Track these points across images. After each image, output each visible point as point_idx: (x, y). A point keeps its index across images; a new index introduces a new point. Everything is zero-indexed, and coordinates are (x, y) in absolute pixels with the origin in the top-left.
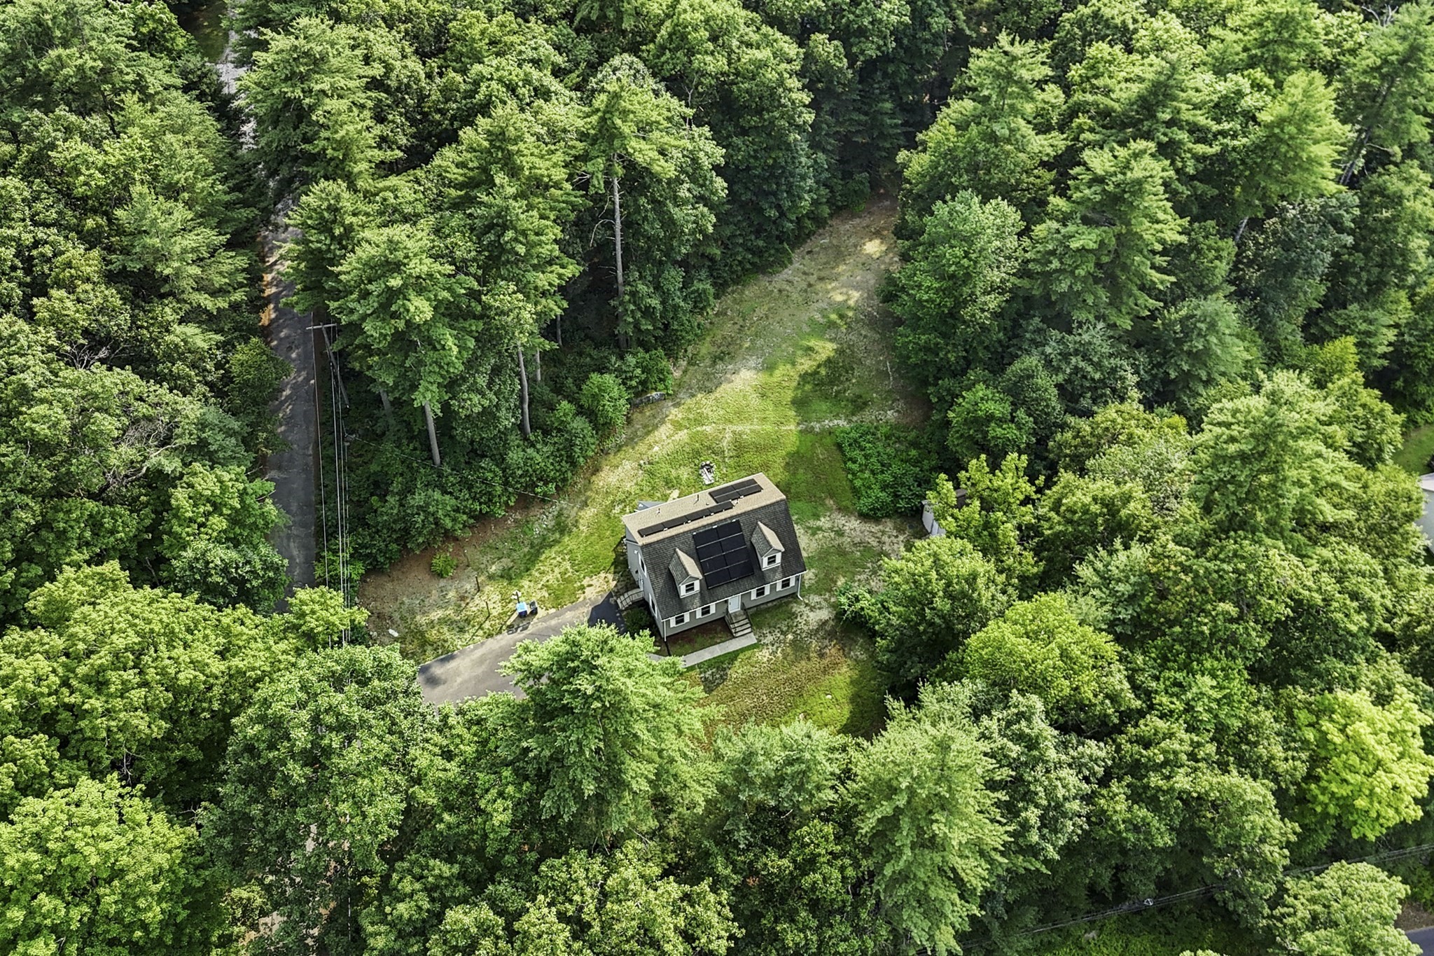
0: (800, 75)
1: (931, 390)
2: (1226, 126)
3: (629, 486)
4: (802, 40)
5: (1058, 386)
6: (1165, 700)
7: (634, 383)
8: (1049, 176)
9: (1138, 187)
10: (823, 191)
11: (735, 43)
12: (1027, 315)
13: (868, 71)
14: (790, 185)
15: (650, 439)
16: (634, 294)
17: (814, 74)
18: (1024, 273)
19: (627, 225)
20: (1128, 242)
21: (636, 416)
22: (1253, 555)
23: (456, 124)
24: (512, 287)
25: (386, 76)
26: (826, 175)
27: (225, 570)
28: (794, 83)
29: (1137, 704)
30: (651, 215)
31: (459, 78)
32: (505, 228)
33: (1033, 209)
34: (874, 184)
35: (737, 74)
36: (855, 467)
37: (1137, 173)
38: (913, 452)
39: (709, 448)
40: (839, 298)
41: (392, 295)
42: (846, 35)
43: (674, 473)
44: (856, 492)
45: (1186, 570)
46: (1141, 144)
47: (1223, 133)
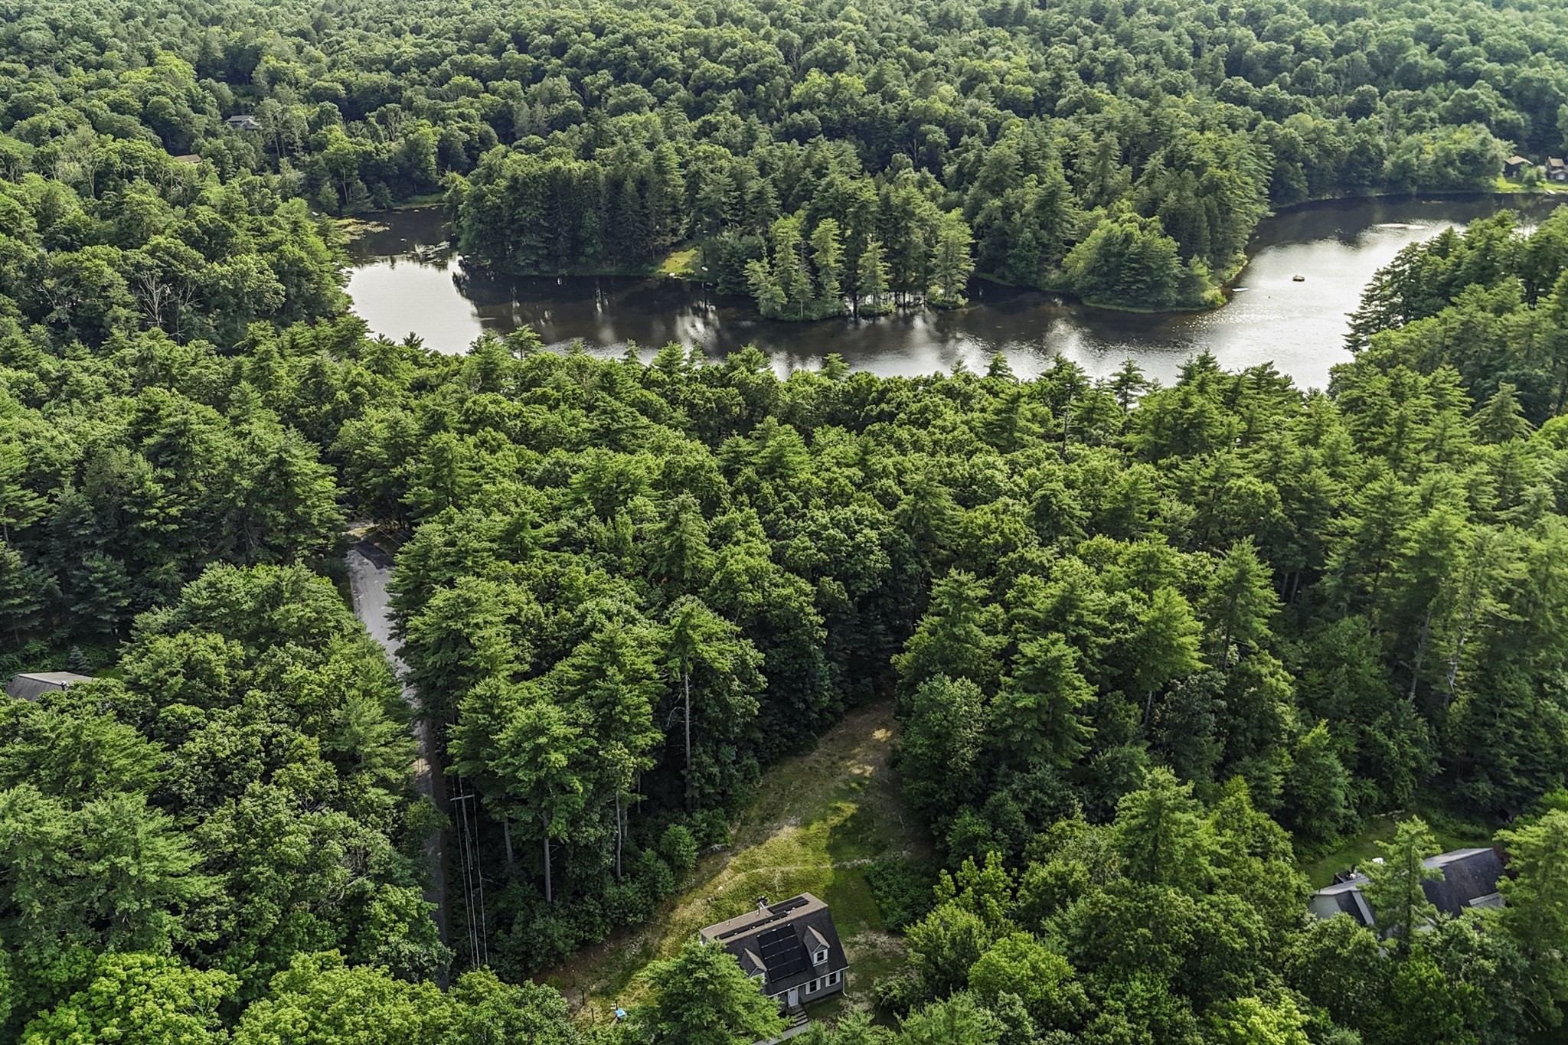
0: (815, 605)
1: (933, 826)
2: (1119, 626)
3: (700, 918)
4: (814, 582)
5: (1025, 812)
6: (1111, 1002)
7: (701, 835)
8: (998, 664)
9: (1057, 662)
10: (838, 691)
11: (766, 584)
12: (997, 765)
13: (864, 603)
14: (813, 684)
15: (715, 881)
16: (699, 764)
17: (824, 605)
18: (990, 730)
19: (694, 711)
20: (1059, 702)
21: (703, 865)
22: (1157, 896)
23: (568, 646)
24: (620, 744)
25: (519, 614)
26: (838, 679)
27: (411, 959)
28: (811, 610)
29: (1092, 1006)
30: (712, 702)
31: (569, 615)
32: (615, 704)
33: (991, 687)
34: (878, 688)
35: (769, 605)
36: (880, 894)
37: (1054, 653)
38: (925, 879)
39: (763, 885)
40: (857, 771)
41: (539, 749)
42: (845, 578)
43: (736, 907)
44: (884, 914)
45: (1113, 909)
46: (1056, 635)
47: (1118, 631)
